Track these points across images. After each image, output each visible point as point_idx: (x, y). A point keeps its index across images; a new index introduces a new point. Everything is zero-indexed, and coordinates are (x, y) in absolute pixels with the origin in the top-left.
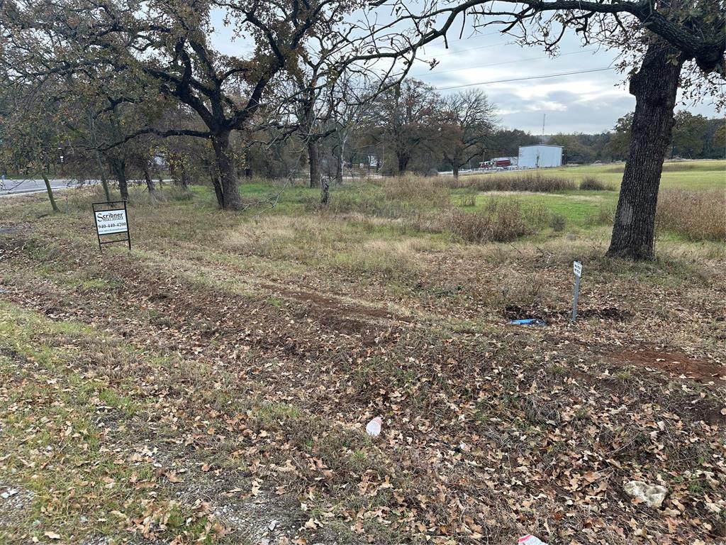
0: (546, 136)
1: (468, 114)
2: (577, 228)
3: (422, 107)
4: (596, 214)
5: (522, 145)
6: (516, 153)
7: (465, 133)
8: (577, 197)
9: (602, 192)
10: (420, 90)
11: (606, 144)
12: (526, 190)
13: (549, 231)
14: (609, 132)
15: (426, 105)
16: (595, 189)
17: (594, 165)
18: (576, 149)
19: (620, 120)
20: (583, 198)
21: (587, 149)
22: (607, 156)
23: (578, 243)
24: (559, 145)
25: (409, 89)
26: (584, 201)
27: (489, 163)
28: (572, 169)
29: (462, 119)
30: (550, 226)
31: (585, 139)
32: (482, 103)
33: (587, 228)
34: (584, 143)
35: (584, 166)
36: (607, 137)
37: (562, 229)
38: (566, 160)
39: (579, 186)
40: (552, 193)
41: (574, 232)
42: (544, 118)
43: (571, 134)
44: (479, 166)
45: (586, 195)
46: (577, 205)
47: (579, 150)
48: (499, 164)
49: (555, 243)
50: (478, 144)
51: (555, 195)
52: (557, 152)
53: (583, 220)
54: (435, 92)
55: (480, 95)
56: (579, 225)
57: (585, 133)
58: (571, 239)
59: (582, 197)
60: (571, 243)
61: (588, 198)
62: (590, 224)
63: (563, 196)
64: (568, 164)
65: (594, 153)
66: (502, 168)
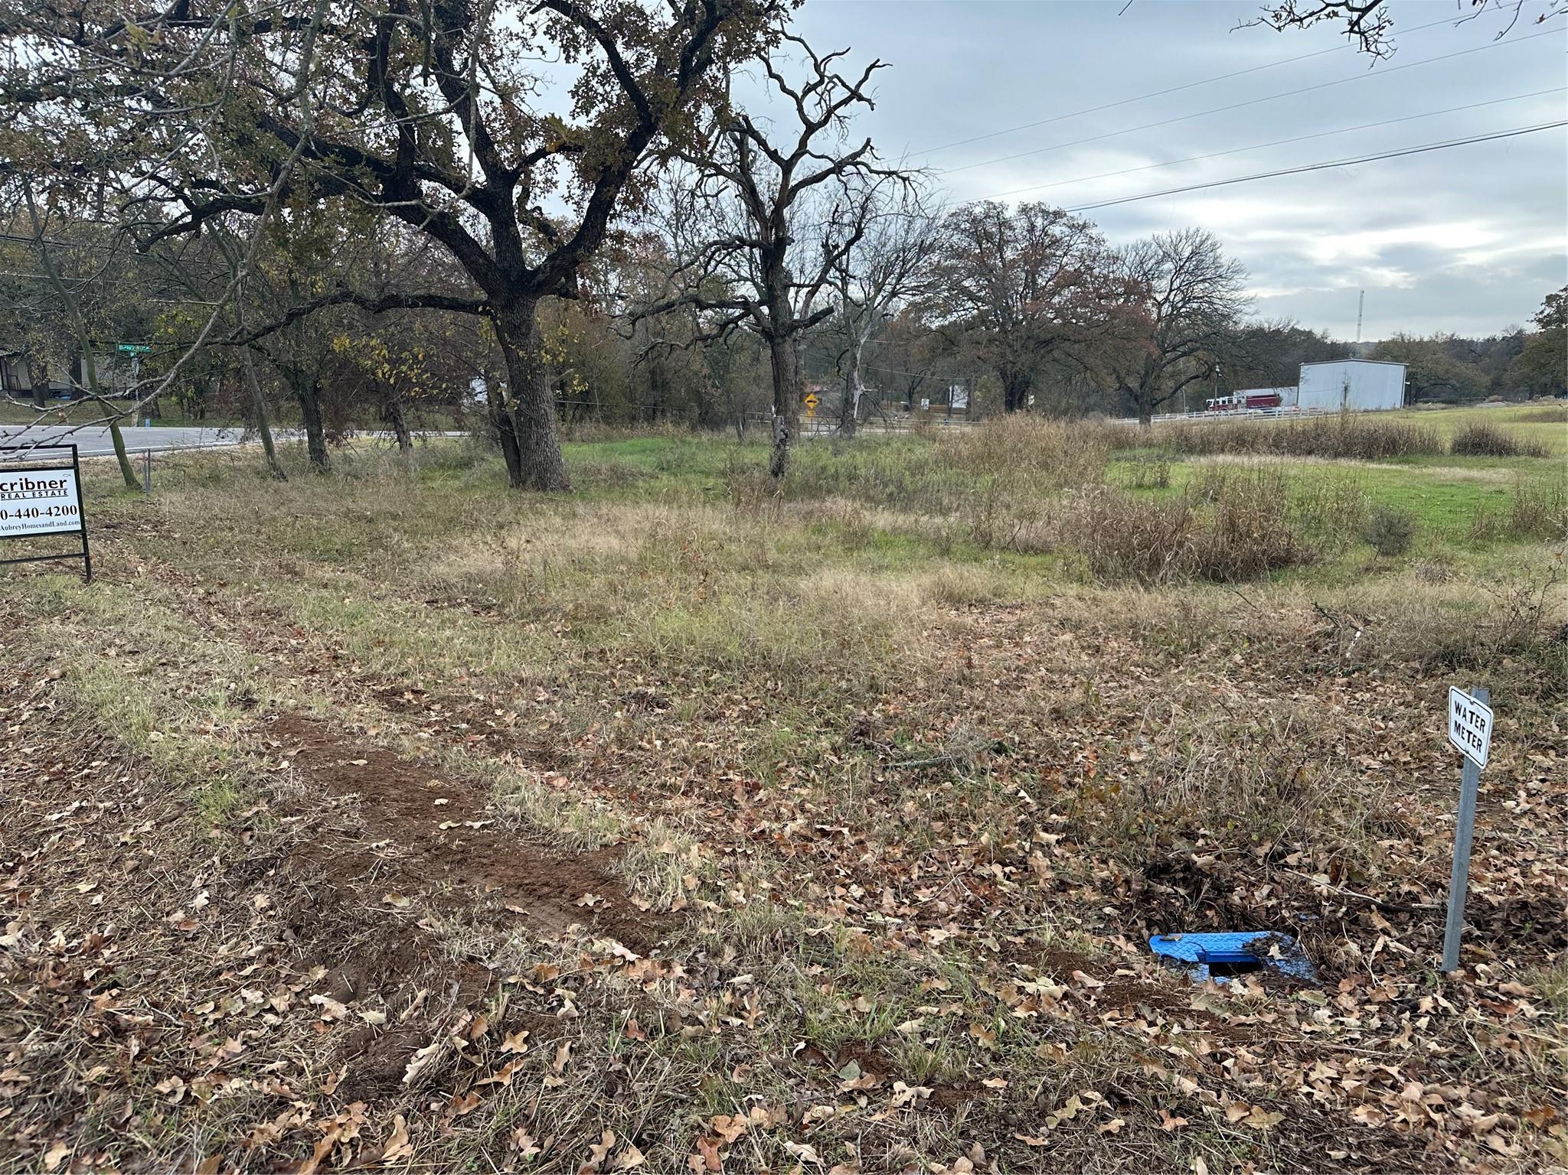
0: (1367, 343)
1: (1175, 286)
2: (1447, 549)
3: (1062, 267)
4: (1503, 512)
5: (1310, 360)
6: (1292, 380)
7: (1168, 327)
8: (1446, 470)
9: (1514, 458)
10: (1056, 230)
11: (1516, 358)
12: (1310, 453)
13: (1363, 555)
14: (1520, 332)
15: (1071, 264)
16: (1492, 453)
17: (1485, 405)
18: (1440, 370)
19: (1550, 299)
20: (1460, 472)
21: (1467, 370)
22: (1516, 385)
23: (1453, 591)
24: (1396, 359)
25: (1032, 228)
26: (1465, 479)
27: (1230, 401)
28: (1432, 415)
29: (1160, 298)
30: (1368, 542)
31: (1459, 349)
32: (1209, 261)
33: (1476, 549)
34: (1460, 357)
35: (1460, 409)
36: (1517, 343)
37: (1401, 550)
38: (1415, 394)
39: (1448, 445)
40: (1380, 461)
41: (1439, 559)
42: (1361, 303)
43: (1426, 339)
44: (1207, 407)
45: (1469, 468)
46: (1446, 490)
47: (1447, 372)
48: (1252, 402)
49: (1377, 591)
50: (1200, 353)
51: (1385, 466)
52: (1394, 375)
53: (1465, 525)
54: (1093, 232)
55: (1202, 243)
56: (1453, 539)
57: (1463, 337)
58: (1432, 578)
59: (1458, 469)
60: (1431, 591)
61: (1475, 473)
62: (1484, 536)
63: (1406, 468)
64: (1420, 405)
65: (1486, 380)
66: (1260, 411)
